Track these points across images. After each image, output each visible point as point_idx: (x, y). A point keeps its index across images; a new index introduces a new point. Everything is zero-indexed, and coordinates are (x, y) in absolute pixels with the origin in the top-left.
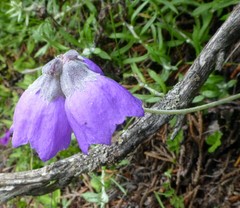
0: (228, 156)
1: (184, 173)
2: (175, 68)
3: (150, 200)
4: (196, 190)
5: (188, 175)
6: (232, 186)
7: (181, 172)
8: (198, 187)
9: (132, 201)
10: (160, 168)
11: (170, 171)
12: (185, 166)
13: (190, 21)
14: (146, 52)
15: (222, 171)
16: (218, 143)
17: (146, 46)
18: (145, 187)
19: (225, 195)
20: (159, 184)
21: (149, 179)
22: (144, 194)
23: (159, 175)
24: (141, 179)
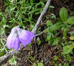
0: (42, 45)
1: (33, 52)
2: (26, 27)
3: (26, 60)
4: (37, 55)
5: (34, 52)
6: (45, 52)
7: (32, 52)
8: (37, 54)
9: (22, 62)
10: (27, 52)
11: (29, 52)
12: (33, 50)
13: (27, 16)
14: (18, 24)
15: (42, 49)
16: (40, 42)
17: (18, 23)
18: (24, 58)
19: (44, 54)
20: (27, 56)
21: (25, 56)
22: (25, 60)
23: (27, 54)
24: (22, 56)
